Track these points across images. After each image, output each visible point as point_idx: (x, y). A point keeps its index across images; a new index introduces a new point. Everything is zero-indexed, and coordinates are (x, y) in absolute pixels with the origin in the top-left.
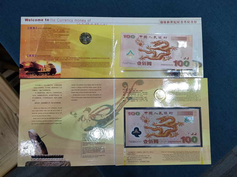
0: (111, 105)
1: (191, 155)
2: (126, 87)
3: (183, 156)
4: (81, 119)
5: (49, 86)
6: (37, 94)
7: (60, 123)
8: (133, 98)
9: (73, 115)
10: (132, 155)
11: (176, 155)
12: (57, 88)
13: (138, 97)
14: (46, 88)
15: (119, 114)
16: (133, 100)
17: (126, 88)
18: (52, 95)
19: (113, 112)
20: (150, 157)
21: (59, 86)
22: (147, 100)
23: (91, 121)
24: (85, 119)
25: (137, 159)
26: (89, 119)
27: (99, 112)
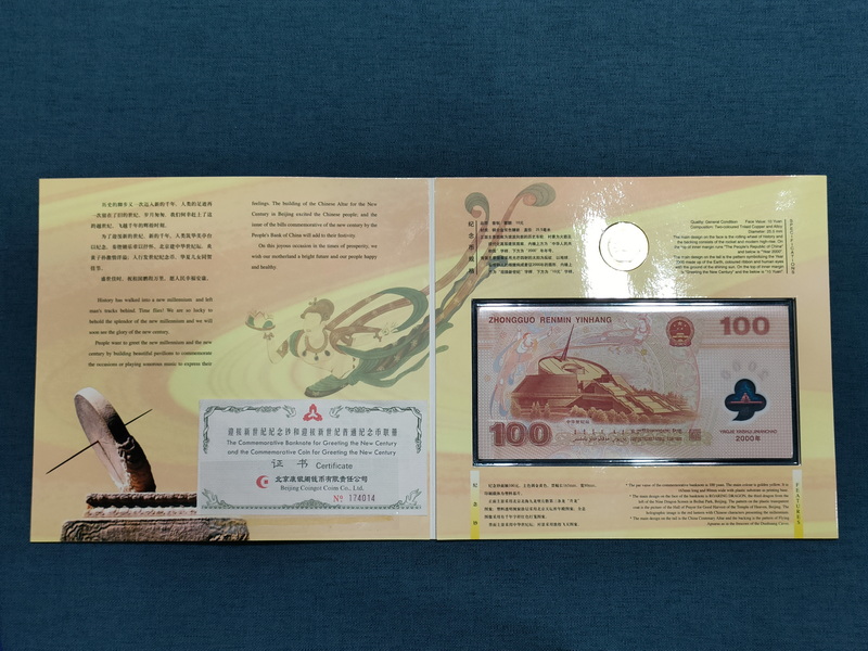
0: (419, 288)
1: (753, 499)
2: (480, 213)
3: (717, 505)
4: (291, 345)
5: (159, 210)
6: (109, 243)
7: (204, 364)
8: (510, 261)
9: (260, 329)
10: (505, 497)
11: (689, 499)
12: (193, 215)
13: (533, 254)
14: (146, 215)
15: (451, 326)
16: (512, 268)
17: (483, 218)
18: (172, 247)
19: (428, 318)
20: (580, 504)
21: (202, 209)
22: (568, 268)
23: (335, 354)
24: (309, 348)
25: (524, 513)
26: (324, 346)
27: (369, 316)
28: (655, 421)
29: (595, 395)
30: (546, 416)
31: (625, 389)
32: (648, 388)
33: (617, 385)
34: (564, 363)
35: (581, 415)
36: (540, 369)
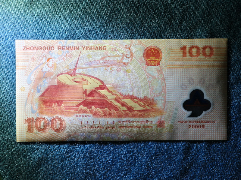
28: (134, 116)
29: (95, 98)
30: (62, 113)
31: (115, 94)
32: (131, 94)
33: (109, 92)
34: (74, 77)
35: (85, 112)
36: (58, 82)
